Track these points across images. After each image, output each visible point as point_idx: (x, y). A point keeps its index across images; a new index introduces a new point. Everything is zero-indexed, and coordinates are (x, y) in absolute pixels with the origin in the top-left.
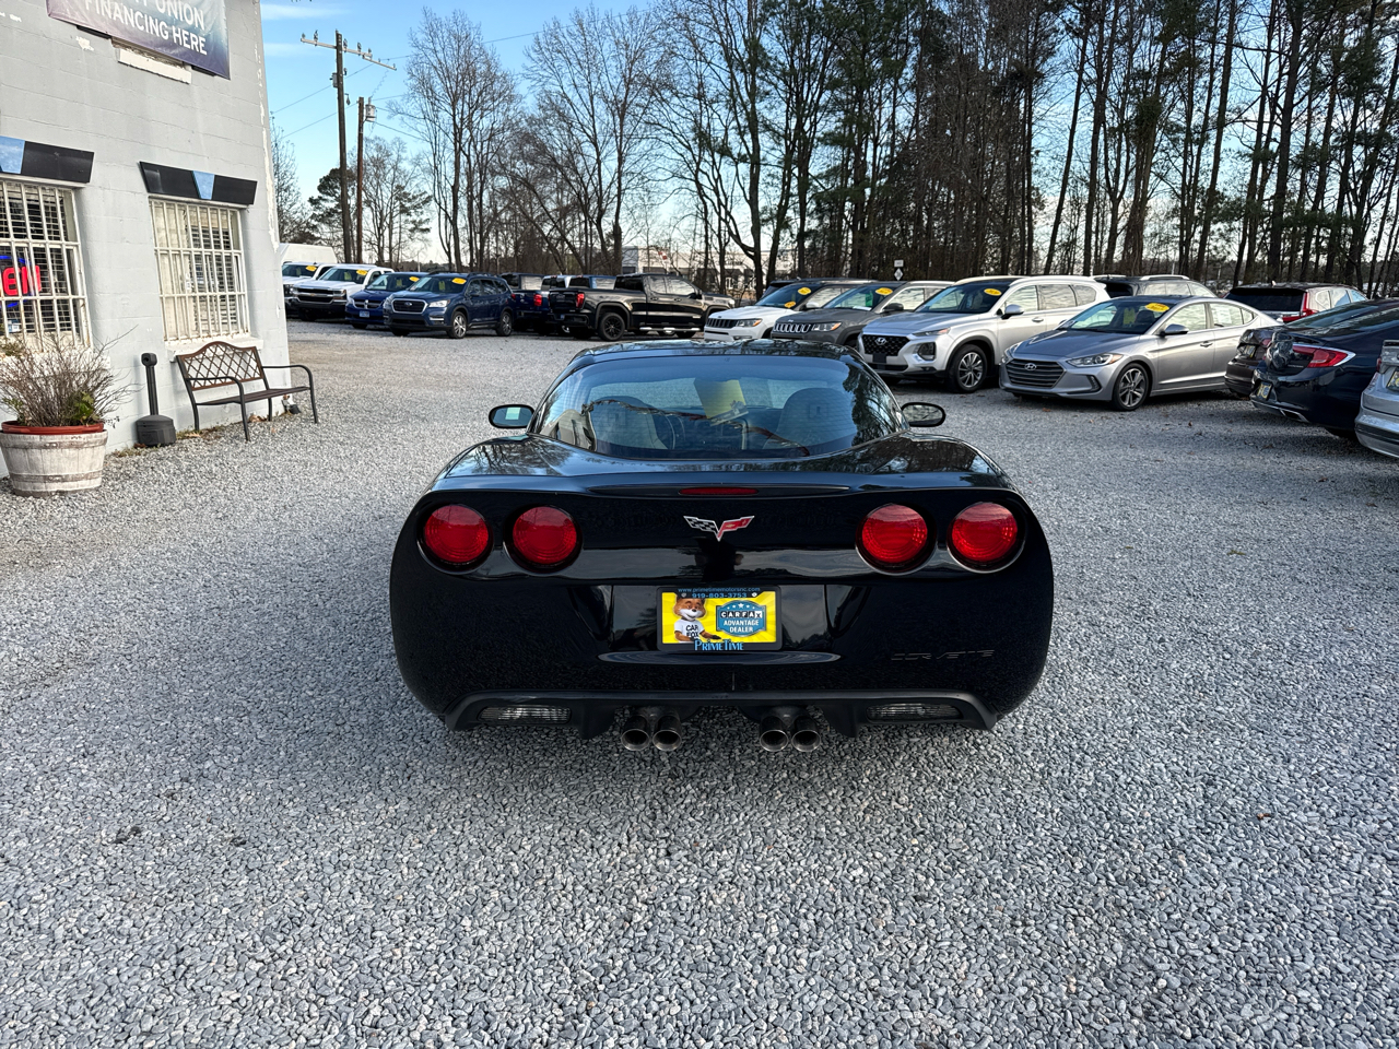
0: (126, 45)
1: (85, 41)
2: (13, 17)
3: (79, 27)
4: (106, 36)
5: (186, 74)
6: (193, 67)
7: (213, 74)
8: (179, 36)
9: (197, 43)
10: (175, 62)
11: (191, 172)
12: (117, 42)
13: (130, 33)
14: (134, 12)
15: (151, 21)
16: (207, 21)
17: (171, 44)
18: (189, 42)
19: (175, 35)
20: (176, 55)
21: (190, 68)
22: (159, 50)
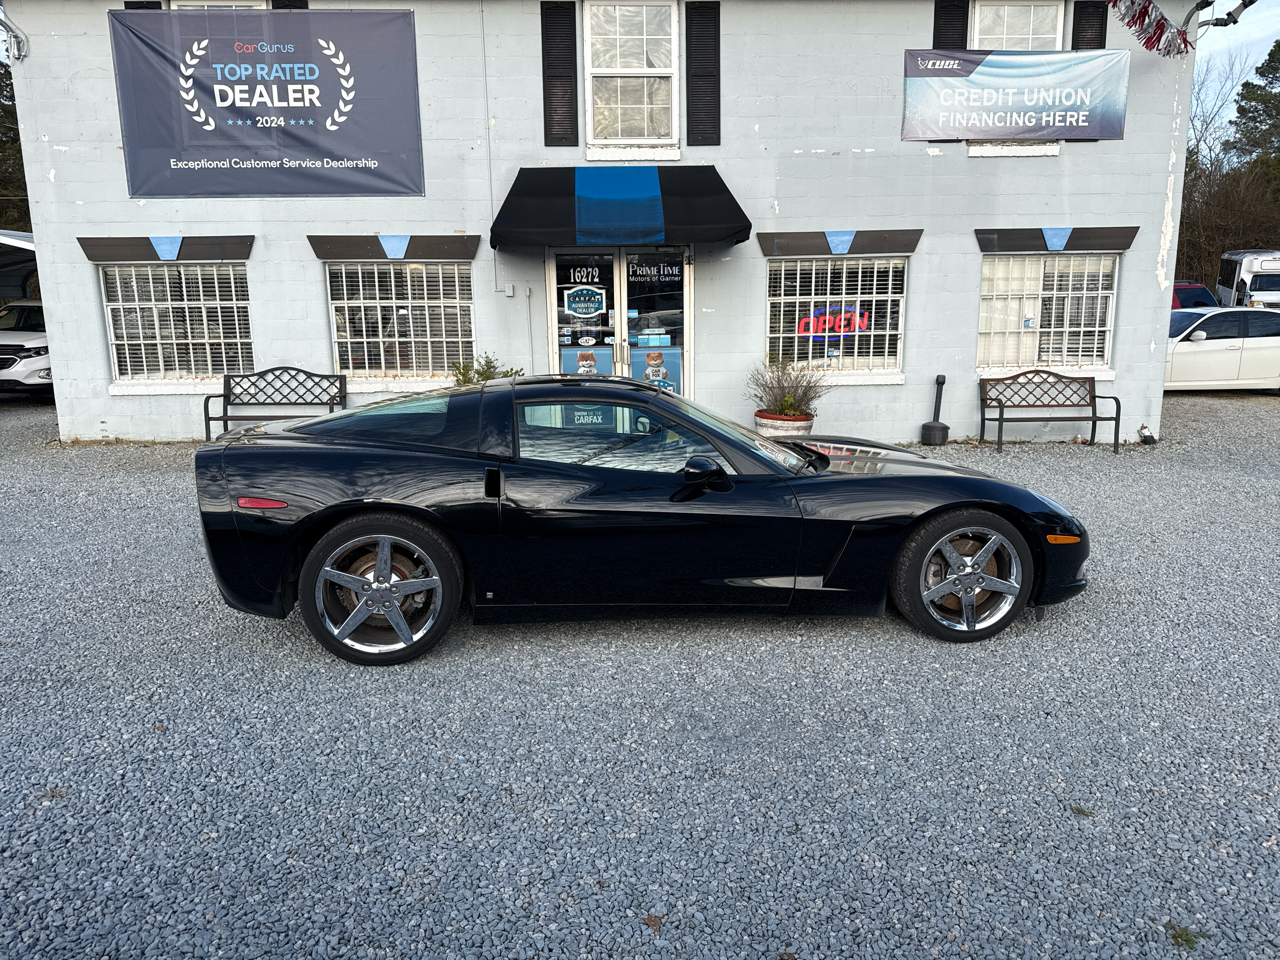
0: (981, 142)
1: (934, 150)
2: (867, 150)
3: (930, 141)
4: (959, 141)
5: (1052, 149)
6: (1067, 141)
7: (1096, 140)
8: (1051, 119)
9: (1079, 119)
10: (1044, 142)
11: (1041, 229)
12: (969, 142)
13: (984, 131)
14: (995, 114)
15: (1015, 115)
16: (1096, 95)
17: (1038, 128)
18: (1064, 120)
19: (1045, 119)
20: (1044, 135)
21: (1063, 142)
22: (1021, 136)
